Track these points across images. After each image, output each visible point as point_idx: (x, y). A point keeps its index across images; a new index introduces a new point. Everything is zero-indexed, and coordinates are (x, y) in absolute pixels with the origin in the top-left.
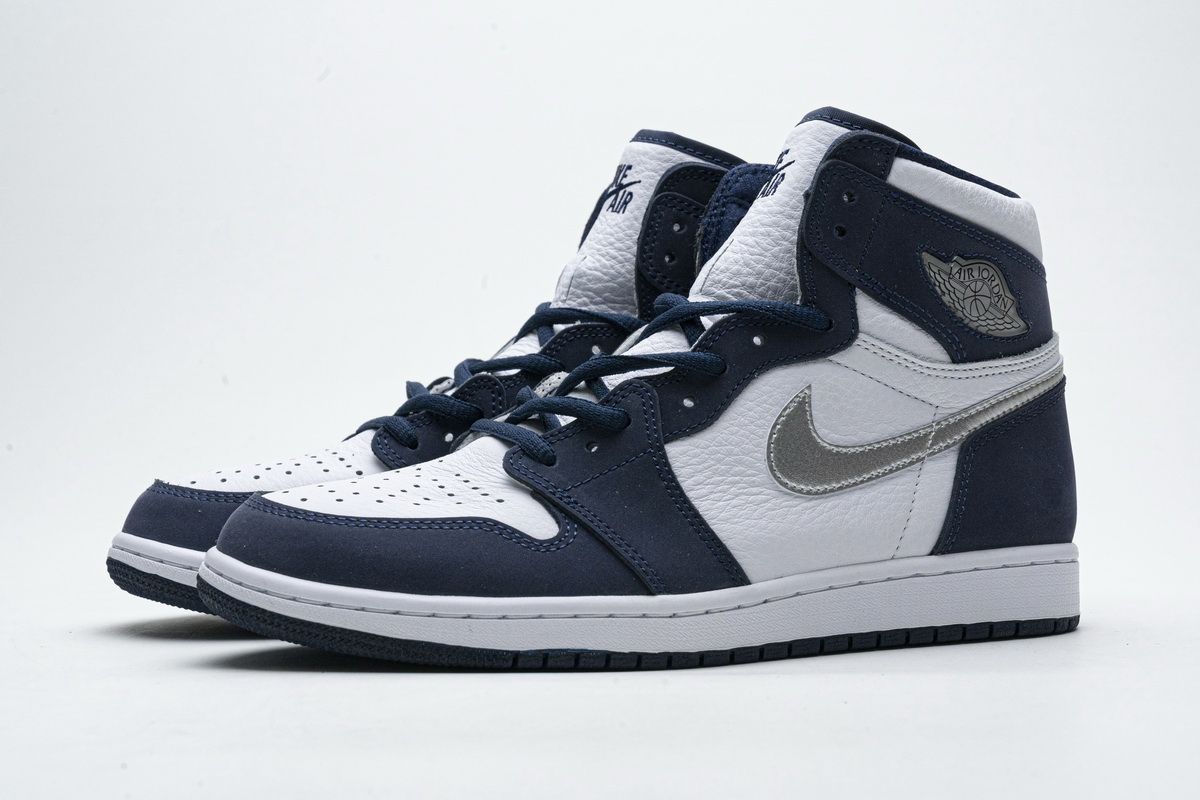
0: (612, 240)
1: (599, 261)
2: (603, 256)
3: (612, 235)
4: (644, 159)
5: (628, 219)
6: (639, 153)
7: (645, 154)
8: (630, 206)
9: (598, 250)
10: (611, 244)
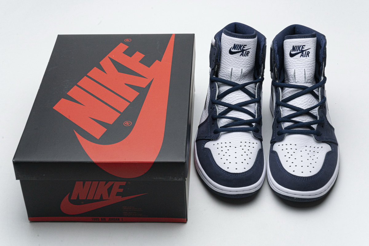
0: (248, 63)
1: (246, 69)
2: (247, 67)
3: (247, 62)
4: (250, 43)
5: (250, 57)
6: (248, 42)
7: (250, 42)
8: (249, 54)
9: (245, 66)
10: (248, 64)
